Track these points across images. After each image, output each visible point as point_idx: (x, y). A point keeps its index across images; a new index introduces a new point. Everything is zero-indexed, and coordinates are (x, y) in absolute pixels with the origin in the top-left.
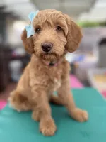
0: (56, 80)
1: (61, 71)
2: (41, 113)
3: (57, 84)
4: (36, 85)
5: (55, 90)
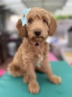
0: (40, 56)
1: (43, 49)
2: (30, 78)
3: (40, 58)
4: (26, 59)
5: (39, 62)
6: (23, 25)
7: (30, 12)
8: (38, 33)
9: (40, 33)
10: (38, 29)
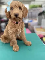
6: (8, 11)
7: (11, 4)
8: (16, 15)
9: (18, 15)
10: (16, 13)
